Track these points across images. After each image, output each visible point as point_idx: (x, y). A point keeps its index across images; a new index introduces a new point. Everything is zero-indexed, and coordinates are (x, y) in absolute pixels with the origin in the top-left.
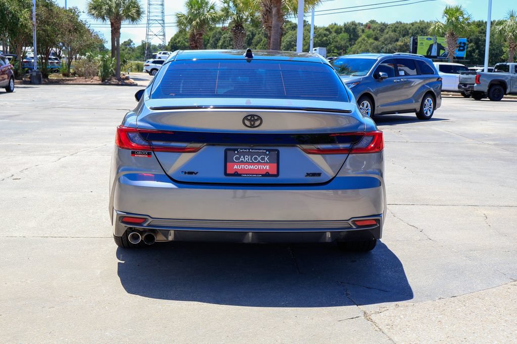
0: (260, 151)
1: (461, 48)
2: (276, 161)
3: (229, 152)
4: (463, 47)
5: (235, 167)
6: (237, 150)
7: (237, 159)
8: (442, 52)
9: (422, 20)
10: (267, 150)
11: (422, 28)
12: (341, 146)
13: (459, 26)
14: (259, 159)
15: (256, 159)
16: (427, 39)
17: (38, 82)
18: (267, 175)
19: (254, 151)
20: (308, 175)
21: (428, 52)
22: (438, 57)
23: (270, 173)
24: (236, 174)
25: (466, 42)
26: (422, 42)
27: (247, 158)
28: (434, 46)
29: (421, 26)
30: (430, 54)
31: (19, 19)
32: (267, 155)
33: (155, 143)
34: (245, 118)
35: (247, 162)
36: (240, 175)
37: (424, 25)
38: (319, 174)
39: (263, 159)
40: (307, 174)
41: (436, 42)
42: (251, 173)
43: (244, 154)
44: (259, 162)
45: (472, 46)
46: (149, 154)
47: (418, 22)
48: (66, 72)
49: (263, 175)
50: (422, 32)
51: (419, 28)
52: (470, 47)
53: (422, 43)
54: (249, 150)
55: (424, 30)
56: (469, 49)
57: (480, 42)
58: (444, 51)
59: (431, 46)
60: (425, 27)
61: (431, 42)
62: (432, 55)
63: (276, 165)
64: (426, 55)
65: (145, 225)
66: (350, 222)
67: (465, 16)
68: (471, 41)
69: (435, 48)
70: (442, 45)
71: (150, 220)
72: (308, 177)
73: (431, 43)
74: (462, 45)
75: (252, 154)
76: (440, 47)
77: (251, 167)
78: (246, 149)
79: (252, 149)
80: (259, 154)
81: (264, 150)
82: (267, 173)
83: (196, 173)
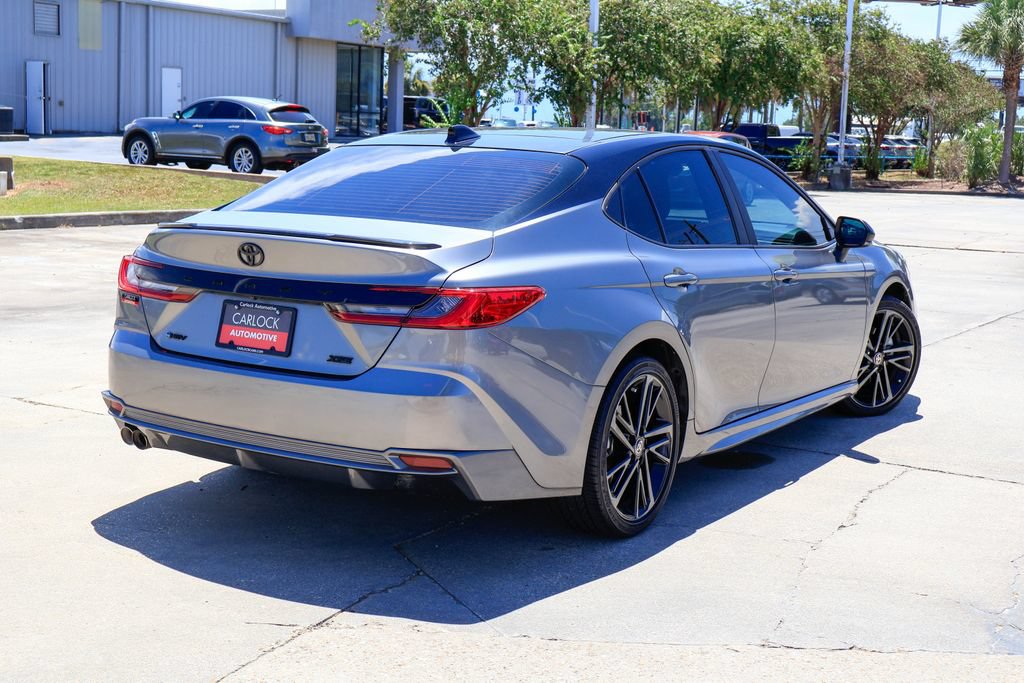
0: (269, 308)
2: (288, 329)
3: (229, 306)
5: (233, 333)
6: (237, 303)
7: (238, 318)
10: (278, 308)
12: (393, 310)
14: (266, 322)
15: (261, 321)
17: (843, 187)
18: (272, 351)
19: (260, 307)
20: (333, 359)
23: (277, 349)
24: (231, 345)
27: (248, 319)
31: (800, 65)
32: (277, 316)
34: (241, 250)
35: (249, 326)
36: (236, 347)
38: (349, 360)
39: (271, 323)
40: (331, 356)
42: (251, 347)
43: (247, 311)
44: (265, 328)
46: (137, 300)
48: (925, 167)
49: (266, 352)
54: (254, 304)
63: (287, 334)
66: (386, 455)
71: (123, 407)
72: (331, 363)
75: (257, 313)
77: (254, 335)
78: (250, 303)
79: (259, 304)
80: (267, 314)
81: (274, 306)
82: (273, 349)
83: (184, 338)
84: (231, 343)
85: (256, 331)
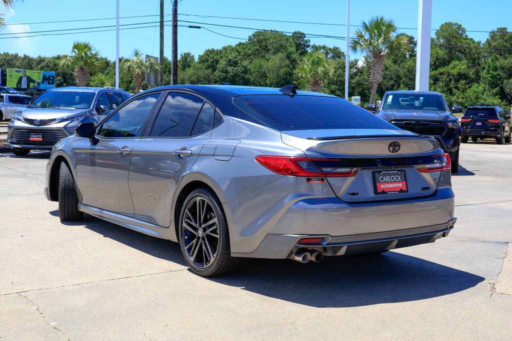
0: (395, 172)
1: (51, 82)
2: (404, 180)
3: (377, 175)
4: (53, 80)
5: (382, 186)
6: (381, 172)
7: (382, 179)
8: (32, 85)
9: (6, 52)
10: (399, 171)
11: (8, 60)
13: (89, 61)
14: (395, 178)
15: (393, 178)
16: (16, 71)
18: (401, 191)
19: (391, 172)
20: (423, 189)
21: (17, 85)
22: (28, 90)
23: (403, 190)
24: (384, 192)
25: (54, 75)
26: (11, 74)
27: (387, 179)
28: (23, 78)
29: (8, 58)
30: (20, 86)
32: (399, 175)
33: (324, 169)
34: (390, 145)
35: (388, 182)
36: (386, 193)
37: (10, 58)
38: (429, 188)
39: (397, 178)
41: (25, 75)
42: (392, 190)
43: (385, 175)
45: (60, 80)
46: (322, 180)
47: (2, 53)
49: (399, 192)
50: (8, 64)
51: (5, 59)
52: (58, 81)
53: (11, 76)
54: (388, 171)
55: (10, 62)
56: (57, 82)
57: (67, 76)
58: (33, 84)
59: (21, 78)
60: (11, 59)
61: (21, 74)
62: (22, 87)
63: (405, 182)
64: (16, 87)
65: (325, 244)
66: (448, 224)
67: (93, 52)
68: (58, 75)
69: (24, 80)
70: (32, 78)
71: (330, 238)
72: (423, 191)
73: (21, 76)
74: (51, 78)
75: (390, 175)
76: (30, 80)
77: (391, 186)
78: (386, 171)
79: (390, 171)
80: (395, 175)
81: (397, 171)
82: (401, 190)
83: (357, 194)
84: (383, 191)
85: (391, 184)
